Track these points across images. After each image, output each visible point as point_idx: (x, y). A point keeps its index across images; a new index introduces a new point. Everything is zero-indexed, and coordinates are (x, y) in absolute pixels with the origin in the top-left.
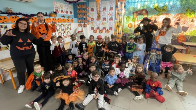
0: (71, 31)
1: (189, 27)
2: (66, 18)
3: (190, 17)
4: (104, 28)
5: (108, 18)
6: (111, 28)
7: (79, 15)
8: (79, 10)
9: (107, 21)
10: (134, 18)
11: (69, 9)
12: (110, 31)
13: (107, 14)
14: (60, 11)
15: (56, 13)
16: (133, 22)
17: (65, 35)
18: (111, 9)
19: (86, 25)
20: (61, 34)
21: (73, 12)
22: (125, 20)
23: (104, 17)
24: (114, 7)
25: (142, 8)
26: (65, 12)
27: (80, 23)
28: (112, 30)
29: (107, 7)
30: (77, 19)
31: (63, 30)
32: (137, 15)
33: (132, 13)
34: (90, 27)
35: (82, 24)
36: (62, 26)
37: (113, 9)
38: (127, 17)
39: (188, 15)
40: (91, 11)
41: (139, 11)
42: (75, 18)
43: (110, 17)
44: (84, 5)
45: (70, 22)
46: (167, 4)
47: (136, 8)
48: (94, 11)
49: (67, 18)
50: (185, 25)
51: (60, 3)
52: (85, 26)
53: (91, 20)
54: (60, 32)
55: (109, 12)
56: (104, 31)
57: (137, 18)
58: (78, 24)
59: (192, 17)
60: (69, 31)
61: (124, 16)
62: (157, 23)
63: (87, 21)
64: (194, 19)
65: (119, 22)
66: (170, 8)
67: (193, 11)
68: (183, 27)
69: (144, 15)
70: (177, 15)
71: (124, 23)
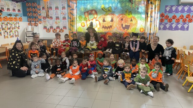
0: (19, 30)
5: (61, 17)
6: (65, 27)
7: (28, 14)
10: (85, 18)
11: (16, 7)
14: (6, 9)
15: (2, 11)
16: (85, 21)
18: (64, 8)
19: (38, 24)
21: (21, 10)
23: (57, 16)
27: (30, 21)
28: (66, 29)
29: (59, 6)
31: (10, 29)
32: (88, 15)
33: (83, 13)
34: (43, 27)
35: (33, 23)
36: (9, 24)
37: (65, 9)
40: (43, 9)
42: (24, 16)
43: (63, 16)
44: (34, 3)
46: (111, 5)
47: (87, 8)
51: (7, 1)
53: (44, 19)
56: (58, 30)
58: (28, 23)
59: (130, 17)
60: (16, 31)
61: (76, 16)
62: (106, 22)
63: (39, 20)
64: (133, 19)
65: (73, 21)
66: (113, 9)
67: (130, 12)
68: (126, 25)
69: (94, 14)
70: (120, 15)
71: (77, 22)
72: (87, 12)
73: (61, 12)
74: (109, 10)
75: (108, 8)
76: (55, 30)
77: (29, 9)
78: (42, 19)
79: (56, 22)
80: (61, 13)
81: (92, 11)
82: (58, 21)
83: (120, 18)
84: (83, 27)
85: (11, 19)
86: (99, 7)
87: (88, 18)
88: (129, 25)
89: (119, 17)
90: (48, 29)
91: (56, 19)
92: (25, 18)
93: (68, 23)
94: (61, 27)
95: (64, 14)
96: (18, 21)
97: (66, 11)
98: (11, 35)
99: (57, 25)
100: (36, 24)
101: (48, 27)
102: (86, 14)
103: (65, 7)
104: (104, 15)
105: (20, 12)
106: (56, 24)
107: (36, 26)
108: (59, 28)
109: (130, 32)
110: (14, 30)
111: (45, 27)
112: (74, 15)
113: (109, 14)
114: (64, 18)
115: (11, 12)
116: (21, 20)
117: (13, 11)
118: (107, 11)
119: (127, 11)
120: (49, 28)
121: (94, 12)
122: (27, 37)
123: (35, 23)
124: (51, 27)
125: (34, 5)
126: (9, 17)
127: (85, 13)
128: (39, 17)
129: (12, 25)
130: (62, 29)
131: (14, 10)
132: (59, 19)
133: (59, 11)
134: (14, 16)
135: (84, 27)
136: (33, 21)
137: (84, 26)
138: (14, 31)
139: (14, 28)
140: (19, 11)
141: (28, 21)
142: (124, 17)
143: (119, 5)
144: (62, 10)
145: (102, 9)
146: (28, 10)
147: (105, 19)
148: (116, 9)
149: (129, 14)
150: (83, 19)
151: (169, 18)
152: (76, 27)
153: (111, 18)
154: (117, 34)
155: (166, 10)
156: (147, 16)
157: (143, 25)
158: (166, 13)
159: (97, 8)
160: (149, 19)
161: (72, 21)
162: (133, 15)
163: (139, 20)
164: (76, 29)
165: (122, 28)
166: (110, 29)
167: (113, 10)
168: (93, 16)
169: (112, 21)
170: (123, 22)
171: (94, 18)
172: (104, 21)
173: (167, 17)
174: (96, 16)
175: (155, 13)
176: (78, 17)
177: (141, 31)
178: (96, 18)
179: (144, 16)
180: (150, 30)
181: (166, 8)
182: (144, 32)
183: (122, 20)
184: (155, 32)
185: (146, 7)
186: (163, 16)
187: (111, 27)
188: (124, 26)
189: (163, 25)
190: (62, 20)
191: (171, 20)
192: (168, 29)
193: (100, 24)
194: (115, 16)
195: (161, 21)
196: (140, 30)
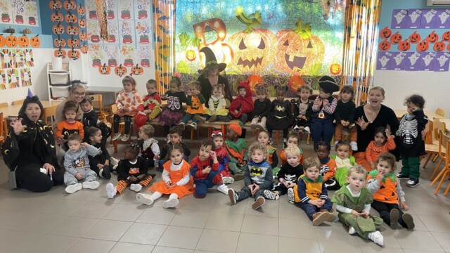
0: (31, 69)
1: (305, 58)
2: (17, 35)
3: (305, 38)
4: (129, 62)
5: (135, 36)
6: (146, 62)
7: (55, 28)
8: (57, 14)
9: (134, 42)
10: (196, 38)
11: (25, 11)
13: (132, 27)
14: (0, 17)
16: (197, 48)
17: (14, 80)
18: (143, 14)
19: (78, 53)
20: (3, 76)
21: (37, 18)
23: (126, 33)
24: (149, 10)
26: (15, 18)
27: (60, 47)
28: (149, 66)
29: (131, 11)
30: (49, 37)
31: (9, 67)
32: (203, 32)
33: (192, 26)
34: (91, 60)
35: (67, 50)
36: (6, 55)
37: (146, 16)
38: (181, 35)
39: (300, 32)
40: (91, 17)
41: (205, 22)
42: (43, 34)
43: (142, 34)
44: (69, 2)
46: (259, 8)
47: (200, 15)
49: (21, 35)
52: (74, 56)
53: (93, 41)
55: (136, 22)
56: (129, 68)
58: (53, 50)
59: (307, 37)
60: (25, 70)
61: (174, 33)
62: (246, 50)
63: (81, 43)
64: (313, 42)
65: (165, 47)
66: (266, 17)
67: (307, 26)
68: (295, 58)
69: (217, 31)
70: (281, 32)
71: (176, 50)
72: (202, 24)
73: (137, 25)
74: (255, 20)
75: (254, 14)
76: (120, 67)
77: (57, 17)
78: (90, 42)
79: (124, 50)
80: (137, 28)
81: (212, 21)
82: (128, 45)
83: (281, 40)
84: (191, 60)
85: (12, 42)
86: (230, 12)
87: (203, 40)
88: (303, 56)
89: (279, 37)
90: (104, 66)
91: (124, 42)
92: (47, 39)
93: (153, 51)
94: (137, 61)
95: (143, 28)
96: (30, 45)
97: (148, 21)
98: (12, 82)
99: (127, 57)
100: (75, 54)
101: (105, 61)
102: (199, 29)
103: (146, 12)
104: (243, 32)
105: (35, 23)
106: (125, 54)
107: (75, 58)
108: (132, 64)
109: (307, 74)
110: (19, 69)
111: (96, 62)
112: (168, 32)
113: (254, 30)
114: (144, 40)
115: (11, 22)
116: (36, 43)
117: (17, 21)
118: (251, 22)
119: (300, 23)
120: (107, 65)
121: (217, 24)
122: (53, 85)
123: (73, 51)
124: (113, 62)
125: (69, 5)
126: (6, 35)
127: (195, 27)
128: (82, 37)
129: (14, 55)
130: (139, 66)
131: (19, 18)
132: (131, 42)
133: (132, 23)
134: (21, 33)
135: (193, 62)
136: (67, 47)
137: (194, 59)
138: (20, 73)
139: (20, 63)
140: (32, 20)
141: (55, 47)
142: (292, 38)
143: (280, 8)
144: (139, 18)
145: (238, 17)
146: (54, 18)
147: (245, 42)
148: (272, 17)
149: (304, 31)
150: (190, 42)
151: (403, 40)
152: (174, 62)
153: (260, 40)
154: (274, 78)
155: (394, 20)
156: (349, 35)
157: (337, 56)
158: (395, 28)
159: (225, 15)
160: (353, 42)
161: (163, 48)
162: (315, 33)
163: (329, 44)
164: (175, 65)
165: (286, 65)
166: (256, 66)
167: (266, 21)
168: (216, 35)
169: (262, 46)
170: (289, 49)
171: (218, 38)
172: (242, 46)
173: (397, 38)
174: (222, 34)
175: (368, 28)
176: (177, 36)
177: (332, 72)
178: (223, 40)
179: (340, 35)
180: (356, 68)
181: (395, 16)
182: (340, 74)
183: (287, 44)
184: (367, 75)
185: (346, 14)
186: (387, 35)
187: (259, 61)
188: (291, 59)
189: (388, 57)
190: (138, 44)
191: (407, 44)
192: (399, 67)
193: (232, 54)
194: (269, 35)
195: (383, 47)
196: (331, 69)
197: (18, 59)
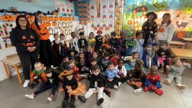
0: (72, 29)
1: (188, 23)
2: (67, 16)
3: (189, 13)
4: (104, 26)
5: (108, 15)
6: (111, 26)
7: (79, 13)
8: (80, 8)
9: (107, 18)
10: (133, 15)
11: (70, 8)
12: (110, 28)
13: (107, 12)
14: (62, 10)
15: (58, 11)
16: (133, 19)
17: (67, 33)
19: (87, 23)
20: (63, 31)
21: (74, 10)
22: (125, 17)
23: (104, 14)
24: (114, 4)
25: (141, 5)
26: (66, 10)
27: (81, 21)
28: (112, 27)
29: (107, 5)
30: (77, 17)
31: (65, 28)
32: (136, 12)
33: (131, 10)
34: (91, 25)
35: (83, 22)
36: (64, 24)
37: (112, 7)
38: (126, 14)
39: (187, 10)
40: (91, 9)
41: (138, 8)
42: (75, 16)
43: (110, 14)
44: (84, 3)
45: (71, 20)
47: (136, 5)
48: (95, 9)
49: (69, 16)
50: (184, 21)
51: (62, 2)
52: (85, 24)
53: (92, 18)
54: (62, 30)
55: (108, 10)
56: (104, 28)
57: (137, 15)
58: (79, 22)
60: (70, 29)
61: (123, 13)
63: (88, 19)
65: (119, 19)
68: (182, 23)
69: (143, 11)
70: (176, 11)
71: (124, 20)
73: (108, 11)
76: (101, 28)
79: (103, 21)
82: (105, 19)
84: (130, 24)
85: (66, 19)
86: (151, 3)
89: (175, 13)
91: (103, 18)
93: (114, 21)
94: (107, 25)
95: (111, 12)
97: (113, 9)
99: (104, 24)
101: (96, 25)
103: (112, 5)
110: (68, 29)
111: (93, 26)
112: (121, 13)
114: (111, 17)
115: (65, 12)
116: (73, 19)
120: (96, 27)
121: (143, 9)
124: (98, 26)
126: (64, 16)
127: (133, 10)
128: (88, 17)
129: (66, 24)
131: (68, 10)
133: (106, 10)
136: (83, 20)
139: (68, 27)
140: (72, 11)
144: (110, 8)
146: (79, 10)
148: (172, 3)
150: (130, 17)
159: (148, 4)
164: (122, 26)
165: (176, 26)
167: (168, 6)
168: (142, 13)
170: (179, 19)
171: (143, 15)
174: (145, 13)
178: (145, 15)
183: (178, 16)
197: (68, 25)
